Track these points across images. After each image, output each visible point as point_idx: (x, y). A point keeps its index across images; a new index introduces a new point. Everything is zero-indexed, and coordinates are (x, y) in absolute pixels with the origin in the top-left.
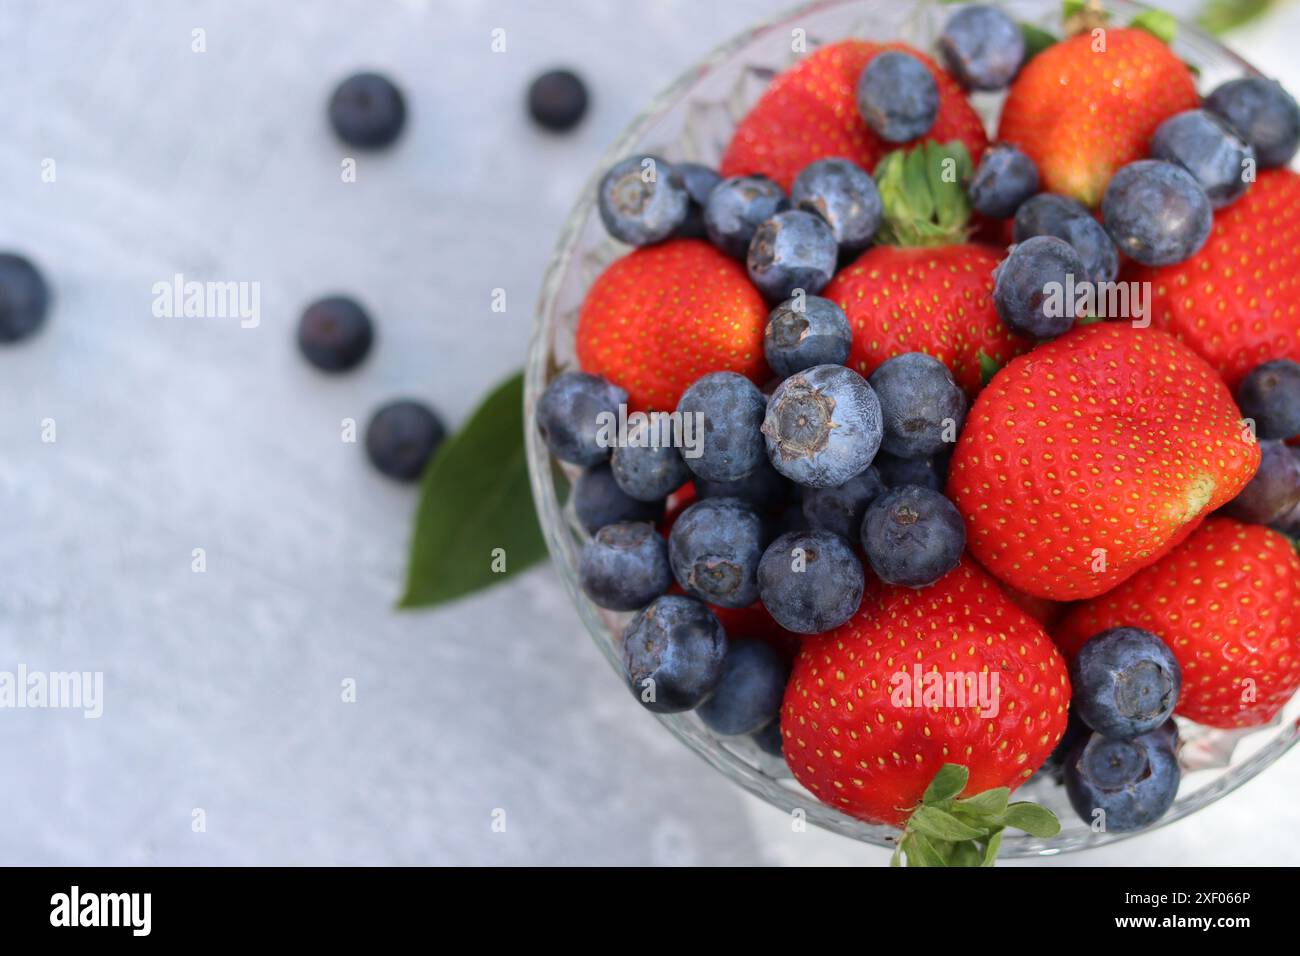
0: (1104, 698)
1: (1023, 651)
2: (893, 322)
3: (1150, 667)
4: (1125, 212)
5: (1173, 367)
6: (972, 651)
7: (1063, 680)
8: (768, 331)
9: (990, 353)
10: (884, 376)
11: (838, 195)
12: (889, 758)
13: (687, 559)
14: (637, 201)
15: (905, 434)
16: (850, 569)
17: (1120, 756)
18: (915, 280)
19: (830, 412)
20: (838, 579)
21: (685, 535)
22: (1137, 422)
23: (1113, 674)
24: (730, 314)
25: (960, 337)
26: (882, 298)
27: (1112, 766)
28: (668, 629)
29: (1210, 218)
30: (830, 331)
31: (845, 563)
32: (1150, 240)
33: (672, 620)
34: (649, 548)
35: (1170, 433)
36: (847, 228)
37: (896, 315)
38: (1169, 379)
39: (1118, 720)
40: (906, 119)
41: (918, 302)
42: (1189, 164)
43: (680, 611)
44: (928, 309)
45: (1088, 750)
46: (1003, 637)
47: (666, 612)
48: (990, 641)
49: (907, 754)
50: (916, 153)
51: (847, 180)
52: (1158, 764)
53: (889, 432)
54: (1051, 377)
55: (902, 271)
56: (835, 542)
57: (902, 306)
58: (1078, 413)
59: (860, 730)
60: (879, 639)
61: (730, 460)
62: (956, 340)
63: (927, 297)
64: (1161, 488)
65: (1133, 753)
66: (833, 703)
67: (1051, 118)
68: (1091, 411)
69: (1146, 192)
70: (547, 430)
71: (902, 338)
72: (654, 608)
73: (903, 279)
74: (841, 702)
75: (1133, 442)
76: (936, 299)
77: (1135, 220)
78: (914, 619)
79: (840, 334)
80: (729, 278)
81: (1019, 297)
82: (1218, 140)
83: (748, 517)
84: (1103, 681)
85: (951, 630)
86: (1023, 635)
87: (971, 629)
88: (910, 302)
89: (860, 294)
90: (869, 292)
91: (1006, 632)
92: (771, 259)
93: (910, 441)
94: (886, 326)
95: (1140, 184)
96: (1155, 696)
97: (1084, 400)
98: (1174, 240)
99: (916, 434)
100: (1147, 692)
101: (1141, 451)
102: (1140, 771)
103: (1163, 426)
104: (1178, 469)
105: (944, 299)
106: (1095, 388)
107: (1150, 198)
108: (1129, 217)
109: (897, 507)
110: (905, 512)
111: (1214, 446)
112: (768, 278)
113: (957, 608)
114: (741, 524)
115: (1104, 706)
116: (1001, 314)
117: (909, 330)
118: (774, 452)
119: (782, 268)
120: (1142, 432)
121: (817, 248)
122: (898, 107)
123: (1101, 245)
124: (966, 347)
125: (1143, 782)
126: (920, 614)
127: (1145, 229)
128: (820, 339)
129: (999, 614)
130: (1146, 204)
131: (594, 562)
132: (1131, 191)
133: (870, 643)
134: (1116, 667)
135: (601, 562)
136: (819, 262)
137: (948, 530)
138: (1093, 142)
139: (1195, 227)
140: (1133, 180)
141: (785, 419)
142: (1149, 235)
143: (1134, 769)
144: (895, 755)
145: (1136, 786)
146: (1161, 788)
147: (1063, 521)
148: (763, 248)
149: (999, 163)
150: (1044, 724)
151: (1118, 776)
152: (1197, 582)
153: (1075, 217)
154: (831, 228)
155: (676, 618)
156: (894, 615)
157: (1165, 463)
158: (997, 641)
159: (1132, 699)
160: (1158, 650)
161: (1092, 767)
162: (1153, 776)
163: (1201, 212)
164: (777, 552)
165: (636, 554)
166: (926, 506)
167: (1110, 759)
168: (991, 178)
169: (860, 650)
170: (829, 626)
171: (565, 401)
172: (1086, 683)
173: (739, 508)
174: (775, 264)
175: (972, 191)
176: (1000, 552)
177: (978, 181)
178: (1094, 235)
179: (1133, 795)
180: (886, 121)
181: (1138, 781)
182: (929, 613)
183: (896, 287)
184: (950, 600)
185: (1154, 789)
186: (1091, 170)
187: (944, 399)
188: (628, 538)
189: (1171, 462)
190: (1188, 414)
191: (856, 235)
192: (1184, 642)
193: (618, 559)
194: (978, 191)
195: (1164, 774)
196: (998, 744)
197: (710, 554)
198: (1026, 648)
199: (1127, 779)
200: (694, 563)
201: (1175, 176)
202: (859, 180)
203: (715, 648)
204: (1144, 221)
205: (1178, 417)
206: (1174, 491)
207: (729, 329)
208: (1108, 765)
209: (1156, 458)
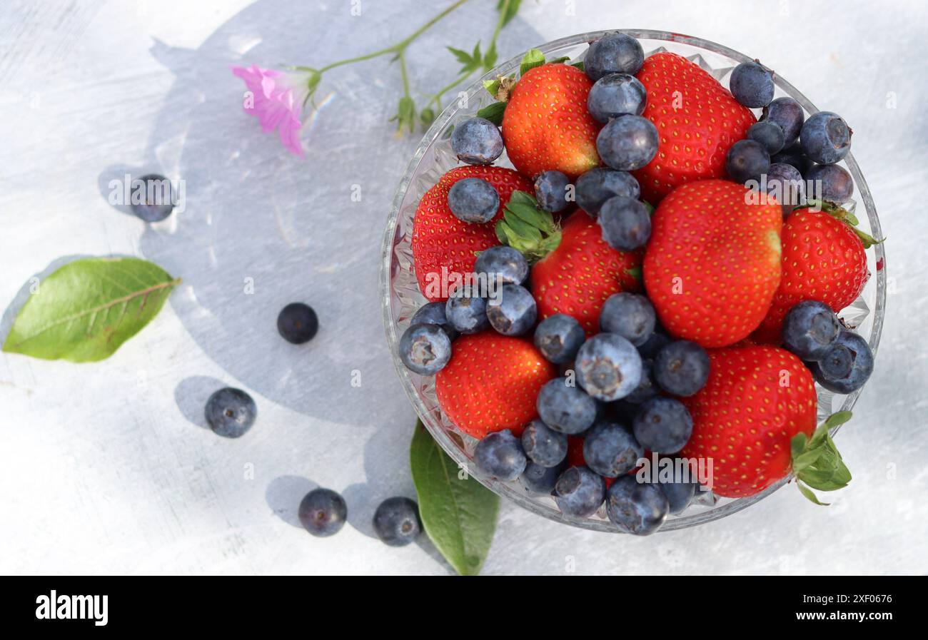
0: (813, 347)
1: (770, 366)
2: (580, 295)
3: (817, 318)
4: (620, 158)
5: (706, 200)
6: (754, 388)
7: (792, 358)
8: (545, 353)
9: (629, 267)
10: (608, 323)
11: (503, 269)
12: (766, 458)
13: (606, 467)
14: (427, 352)
15: (640, 335)
16: (675, 406)
17: (836, 357)
18: (569, 270)
19: (610, 362)
20: (676, 416)
21: (595, 460)
22: (720, 238)
23: (808, 335)
24: (520, 361)
25: (611, 273)
26: (567, 290)
27: (837, 364)
28: (630, 501)
29: (653, 125)
30: (569, 329)
31: (671, 406)
32: (641, 158)
33: (627, 496)
34: (584, 478)
35: (738, 230)
36: (519, 276)
37: (580, 292)
38: (711, 207)
39: (826, 349)
40: (490, 208)
41: (582, 278)
42: (620, 112)
43: (625, 489)
44: (589, 276)
45: (821, 367)
46: (757, 369)
47: (621, 495)
48: (755, 376)
49: (771, 449)
50: (506, 215)
51: (500, 259)
52: (852, 345)
53: (633, 341)
54: (670, 256)
55: (560, 271)
56: (658, 403)
57: (578, 286)
58: (696, 260)
59: (745, 460)
60: (714, 420)
61: (587, 417)
62: (611, 276)
63: (583, 272)
64: (761, 256)
65: (840, 351)
66: (723, 461)
67: (542, 145)
68: (699, 252)
69: (621, 143)
70: (495, 476)
71: (592, 298)
72: (613, 497)
73: (566, 274)
75: (729, 248)
76: (588, 269)
77: (628, 157)
78: (718, 398)
79: (574, 326)
80: (498, 345)
82: (620, 89)
84: (807, 341)
85: (736, 388)
86: (762, 361)
87: (743, 379)
88: (578, 280)
89: (557, 298)
90: (560, 293)
91: (755, 366)
92: (509, 322)
93: (643, 336)
94: (581, 300)
95: (615, 143)
96: (829, 325)
97: (692, 251)
98: (650, 149)
99: (643, 332)
100: (825, 327)
101: (737, 249)
102: (850, 356)
103: (732, 229)
104: (757, 241)
105: (591, 266)
106: (690, 242)
107: (625, 144)
108: (624, 159)
109: (668, 366)
110: (673, 365)
111: (759, 217)
112: (514, 330)
113: (726, 376)
114: (614, 434)
115: (816, 350)
116: (619, 249)
117: (591, 292)
118: (603, 398)
119: (517, 321)
120: (726, 239)
121: (522, 299)
122: (484, 207)
123: (623, 180)
124: (617, 274)
125: (856, 359)
126: (716, 393)
127: (635, 157)
128: (569, 336)
129: (743, 360)
130: (627, 148)
131: (571, 505)
132: (614, 149)
133: (711, 424)
134: (806, 332)
136: (528, 303)
137: (696, 354)
138: (571, 140)
139: (651, 136)
140: (609, 143)
141: (595, 382)
142: (639, 157)
143: (847, 357)
144: (767, 454)
145: (855, 362)
146: (863, 353)
147: (737, 305)
148: (499, 320)
149: (546, 188)
150: (805, 383)
151: (844, 366)
152: (795, 264)
153: (603, 180)
154: (513, 283)
155: (628, 493)
156: (707, 404)
157: (750, 244)
158: (757, 373)
159: (824, 336)
160: (812, 308)
161: (830, 372)
162: (857, 352)
163: (648, 127)
164: (642, 431)
165: (584, 485)
166: (678, 353)
167: (834, 363)
168: (549, 197)
169: (711, 431)
170: (689, 436)
171: (493, 460)
172: (801, 349)
173: (605, 428)
174: (513, 322)
175: (545, 208)
176: (721, 339)
177: (545, 202)
178: (617, 180)
179: (858, 367)
180: (483, 217)
181: (854, 360)
182: (719, 389)
183: (566, 281)
184: (720, 375)
185: (862, 356)
186: (583, 152)
187: (640, 307)
188: (572, 482)
189: (752, 241)
190: (734, 213)
191: (523, 275)
192: (814, 291)
193: (579, 495)
194: (549, 207)
195: (859, 347)
196: (798, 409)
197: (614, 457)
198: (771, 363)
199: (849, 363)
200: (611, 466)
201: (624, 125)
202: (503, 254)
204: (631, 155)
205: (732, 219)
206: (765, 252)
207: (528, 368)
208: (835, 365)
209: (745, 246)
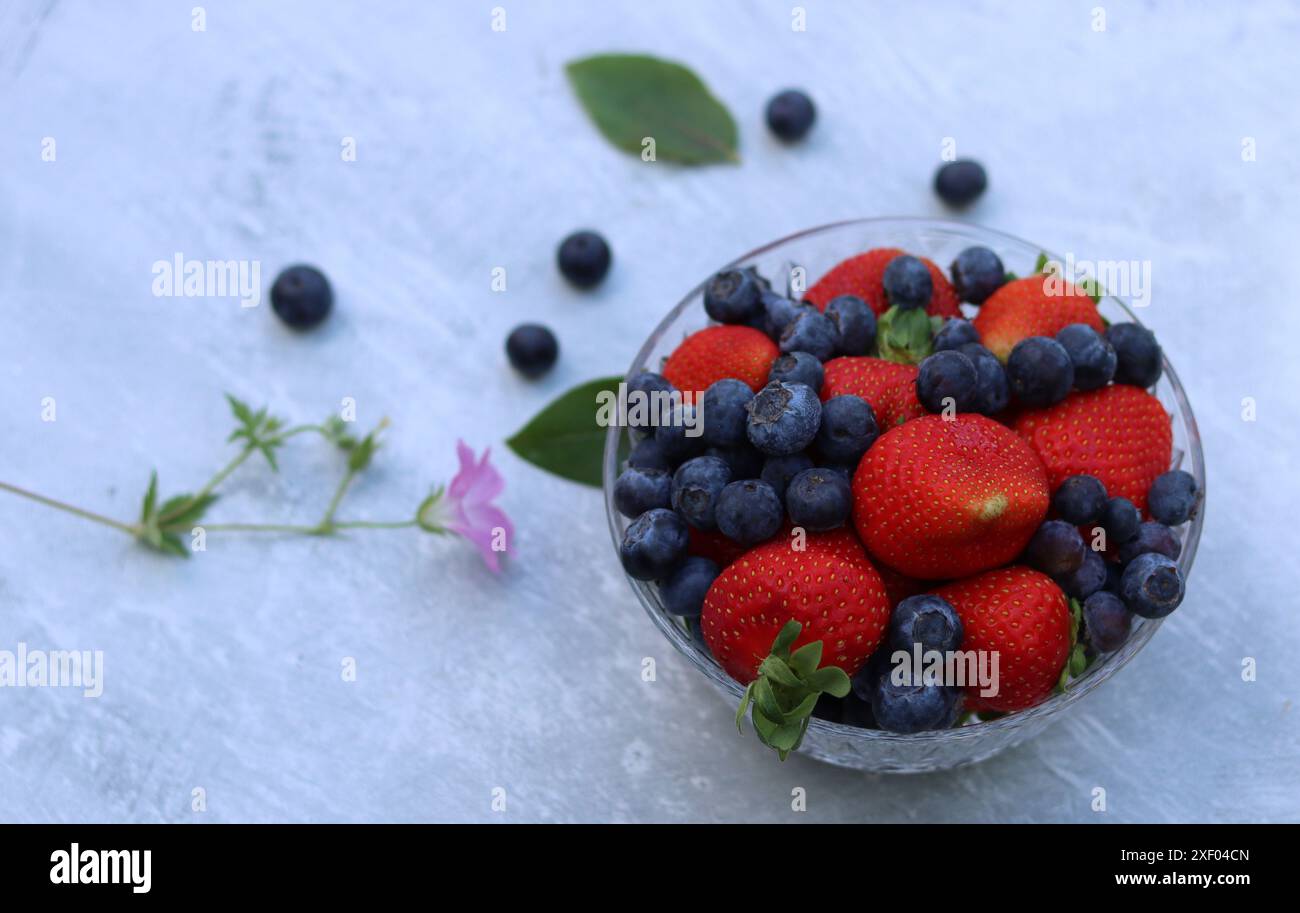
0: (906, 628)
1: (861, 578)
3: (941, 616)
4: (1016, 359)
5: (1012, 446)
6: (828, 565)
7: (883, 608)
11: (848, 313)
12: (758, 618)
13: (680, 485)
19: (789, 400)
21: (684, 470)
23: (916, 615)
25: (891, 405)
28: (655, 522)
30: (809, 369)
31: (772, 498)
33: (658, 518)
35: (991, 471)
38: (1006, 450)
41: (872, 379)
43: (665, 515)
44: (877, 383)
46: (852, 567)
48: (842, 565)
49: (769, 619)
54: (931, 425)
56: (769, 486)
57: (862, 379)
59: (746, 596)
62: (888, 407)
64: (972, 493)
68: (949, 448)
72: (650, 513)
74: (740, 578)
75: (967, 468)
76: (884, 379)
77: (1021, 365)
81: (928, 377)
83: (725, 468)
84: (907, 616)
88: (868, 377)
91: (856, 566)
92: (792, 333)
95: (1030, 345)
100: (935, 632)
101: (969, 473)
103: (989, 467)
104: (987, 487)
109: (813, 475)
110: (816, 478)
112: (787, 344)
114: (718, 470)
115: (905, 633)
117: (861, 392)
118: (749, 423)
119: (796, 339)
120: (974, 466)
124: (893, 413)
127: (1025, 372)
129: (857, 559)
130: (1029, 355)
132: (1024, 348)
134: (918, 610)
135: (629, 478)
137: (838, 492)
140: (1027, 342)
141: (761, 403)
142: (1027, 376)
144: (762, 616)
148: (789, 328)
149: (955, 323)
155: (662, 518)
157: (980, 482)
158: (847, 567)
160: (950, 611)
165: (652, 481)
166: (832, 479)
168: (947, 330)
170: (749, 535)
172: (898, 617)
176: (867, 519)
177: (939, 331)
178: (994, 369)
179: (908, 700)
183: (863, 369)
185: (923, 701)
186: (1011, 342)
189: (985, 483)
192: (972, 621)
193: (640, 478)
197: (694, 483)
198: (864, 578)
200: (683, 487)
203: (679, 538)
204: (1026, 366)
206: (980, 494)
209: (977, 478)
